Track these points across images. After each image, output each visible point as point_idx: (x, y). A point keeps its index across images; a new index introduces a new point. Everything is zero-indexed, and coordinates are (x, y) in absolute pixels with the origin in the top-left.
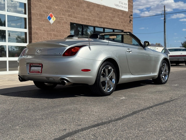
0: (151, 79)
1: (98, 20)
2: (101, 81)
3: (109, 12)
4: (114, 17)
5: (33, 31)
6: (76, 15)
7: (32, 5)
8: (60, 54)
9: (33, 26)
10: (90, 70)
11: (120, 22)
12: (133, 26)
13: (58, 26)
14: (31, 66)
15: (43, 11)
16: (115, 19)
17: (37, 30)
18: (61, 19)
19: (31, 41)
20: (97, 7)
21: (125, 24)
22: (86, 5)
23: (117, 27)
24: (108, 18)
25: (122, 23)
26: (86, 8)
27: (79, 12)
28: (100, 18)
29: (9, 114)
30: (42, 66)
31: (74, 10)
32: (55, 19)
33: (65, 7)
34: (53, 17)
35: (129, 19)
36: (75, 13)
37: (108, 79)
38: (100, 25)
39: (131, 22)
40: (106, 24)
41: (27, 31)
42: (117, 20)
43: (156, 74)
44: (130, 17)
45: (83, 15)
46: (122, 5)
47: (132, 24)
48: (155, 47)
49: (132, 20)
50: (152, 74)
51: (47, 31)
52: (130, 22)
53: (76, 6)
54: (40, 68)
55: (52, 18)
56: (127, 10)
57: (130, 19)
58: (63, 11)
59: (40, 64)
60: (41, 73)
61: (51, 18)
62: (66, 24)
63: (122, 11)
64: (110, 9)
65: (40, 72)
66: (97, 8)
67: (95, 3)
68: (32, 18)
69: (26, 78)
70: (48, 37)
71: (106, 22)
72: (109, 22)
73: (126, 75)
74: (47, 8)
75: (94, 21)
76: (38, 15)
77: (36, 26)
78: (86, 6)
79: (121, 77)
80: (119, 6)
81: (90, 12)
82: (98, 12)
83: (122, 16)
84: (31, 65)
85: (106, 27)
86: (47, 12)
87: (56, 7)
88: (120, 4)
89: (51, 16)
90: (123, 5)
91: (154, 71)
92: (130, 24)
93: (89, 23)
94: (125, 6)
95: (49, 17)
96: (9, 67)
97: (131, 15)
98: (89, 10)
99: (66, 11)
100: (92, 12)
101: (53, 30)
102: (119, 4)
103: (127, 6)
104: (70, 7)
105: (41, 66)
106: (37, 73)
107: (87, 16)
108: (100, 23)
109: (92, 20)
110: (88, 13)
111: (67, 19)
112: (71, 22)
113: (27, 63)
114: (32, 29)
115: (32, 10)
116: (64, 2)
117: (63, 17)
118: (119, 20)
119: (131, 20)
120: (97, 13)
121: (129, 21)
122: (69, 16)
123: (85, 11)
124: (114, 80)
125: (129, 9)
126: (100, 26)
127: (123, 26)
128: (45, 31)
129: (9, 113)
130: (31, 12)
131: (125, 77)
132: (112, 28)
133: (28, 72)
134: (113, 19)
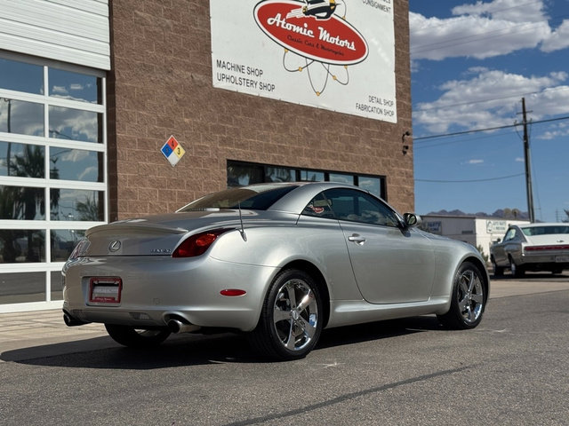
0: (435, 315)
1: (310, 151)
2: (275, 322)
3: (341, 126)
4: (356, 140)
5: (121, 188)
6: (243, 139)
7: (118, 117)
8: (165, 251)
9: (120, 175)
10: (242, 292)
11: (373, 154)
12: (414, 163)
13: (192, 170)
14: (93, 286)
15: (150, 132)
16: (360, 145)
17: (131, 183)
18: (199, 150)
19: (117, 216)
20: (304, 115)
21: (389, 158)
22: (271, 111)
23: (367, 168)
24: (338, 143)
25: (380, 155)
26: (272, 119)
27: (253, 130)
28: (315, 144)
29: (27, 406)
30: (120, 286)
31: (237, 124)
32: (183, 152)
33: (213, 119)
34: (179, 146)
35: (401, 144)
36: (241, 135)
37: (295, 314)
38: (314, 163)
39: (408, 153)
40: (332, 162)
41: (103, 186)
42: (364, 148)
43: (444, 301)
44: (403, 140)
45: (262, 138)
46: (377, 105)
47: (411, 159)
48: (502, 221)
49: (409, 146)
50: (431, 302)
51: (162, 187)
52: (405, 153)
53: (245, 115)
54: (116, 290)
55: (176, 150)
56: (393, 119)
57: (404, 144)
58: (207, 129)
59: (115, 278)
60: (119, 301)
61: (172, 151)
62: (215, 164)
63: (379, 121)
64: (343, 117)
65: (116, 299)
66: (303, 117)
67: (299, 105)
68: (118, 151)
69: (81, 316)
70: (162, 203)
71: (333, 154)
72: (341, 155)
73: (351, 303)
74: (162, 122)
75: (298, 152)
76: (134, 142)
77: (130, 172)
78: (271, 113)
79: (334, 308)
80: (370, 109)
81: (286, 128)
82: (306, 128)
83: (380, 135)
84: (95, 282)
85: (331, 169)
86: (161, 134)
87: (186, 120)
88: (372, 105)
89: (173, 144)
90: (383, 107)
91: (437, 293)
92: (406, 158)
93: (281, 159)
94: (388, 108)
95: (167, 147)
96: (51, 291)
97: (408, 134)
98: (282, 123)
99: (214, 128)
100: (291, 127)
101: (179, 183)
102: (368, 104)
103: (394, 108)
104: (227, 118)
105: (117, 285)
106: (108, 301)
107: (276, 140)
108: (315, 159)
109: (291, 150)
110: (279, 131)
111: (217, 150)
112: (230, 158)
113: (84, 277)
114: (119, 183)
115: (117, 130)
116: (209, 106)
117: (206, 147)
118: (370, 148)
119: (407, 148)
120: (305, 131)
121: (401, 149)
122: (223, 142)
123: (268, 126)
124: (313, 318)
125: (398, 116)
126: (313, 167)
127: (385, 165)
128: (154, 187)
129: (28, 402)
130: (115, 136)
131: (346, 309)
132: (351, 171)
133: (87, 300)
134: (352, 144)
